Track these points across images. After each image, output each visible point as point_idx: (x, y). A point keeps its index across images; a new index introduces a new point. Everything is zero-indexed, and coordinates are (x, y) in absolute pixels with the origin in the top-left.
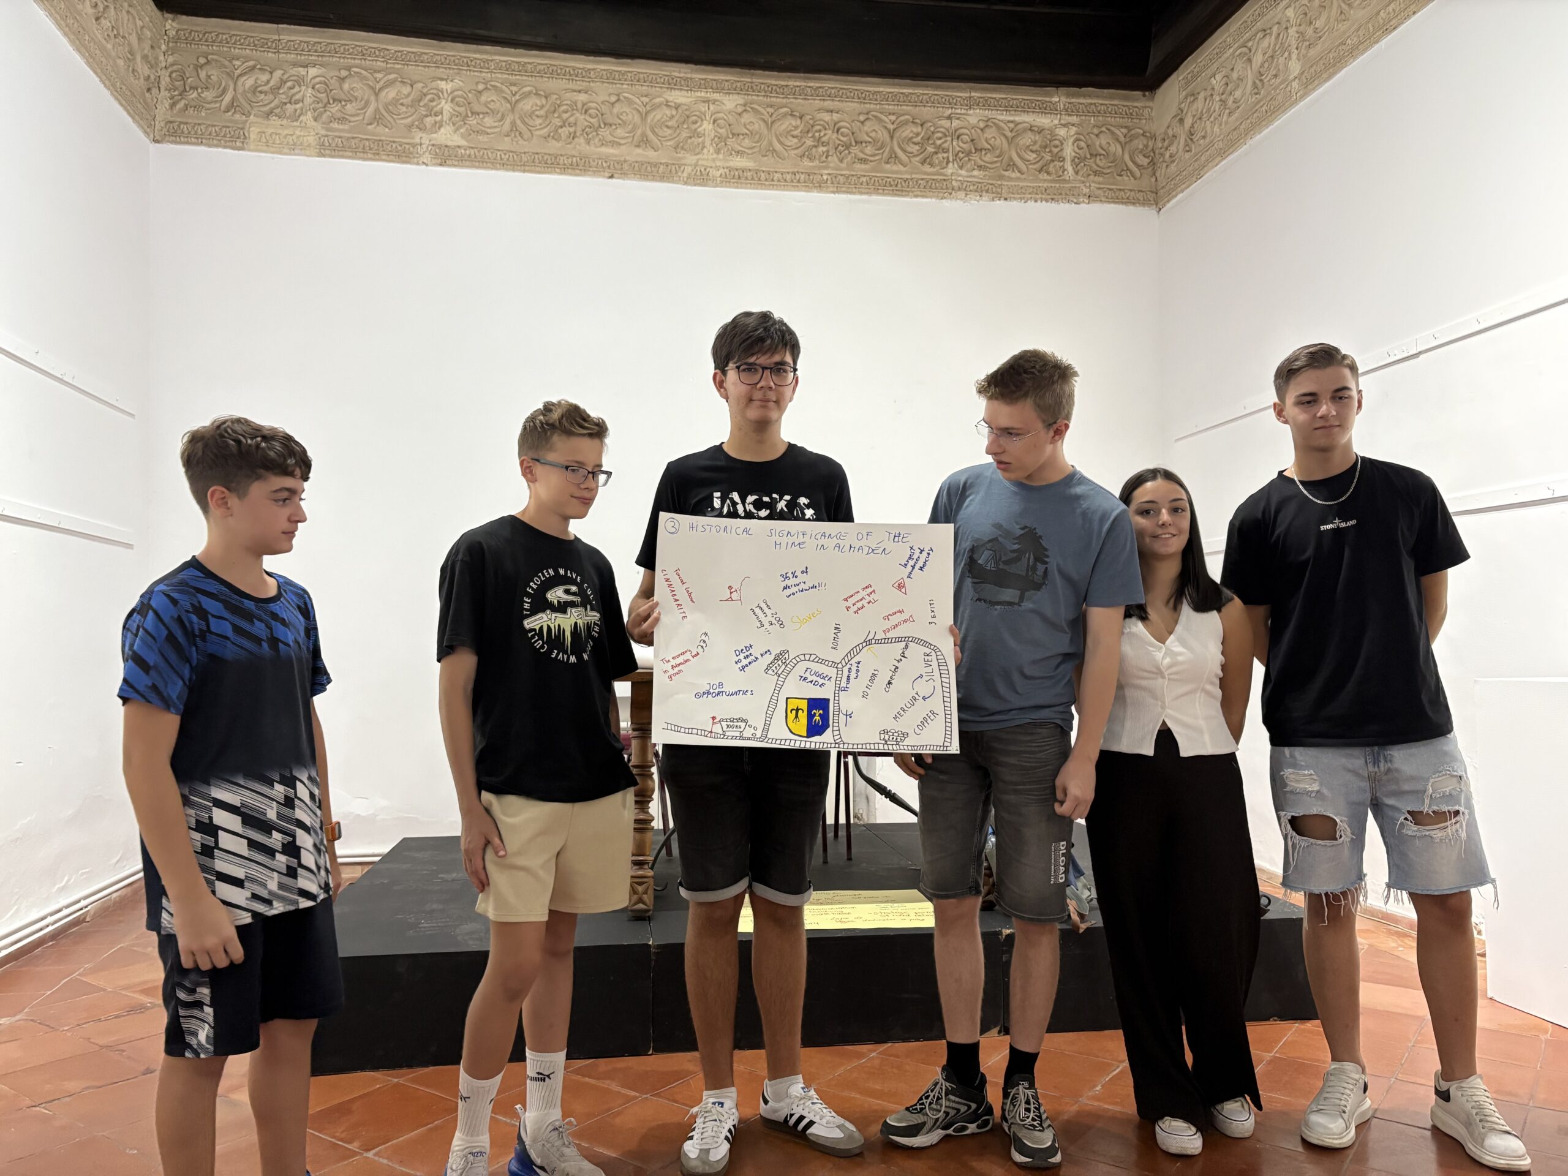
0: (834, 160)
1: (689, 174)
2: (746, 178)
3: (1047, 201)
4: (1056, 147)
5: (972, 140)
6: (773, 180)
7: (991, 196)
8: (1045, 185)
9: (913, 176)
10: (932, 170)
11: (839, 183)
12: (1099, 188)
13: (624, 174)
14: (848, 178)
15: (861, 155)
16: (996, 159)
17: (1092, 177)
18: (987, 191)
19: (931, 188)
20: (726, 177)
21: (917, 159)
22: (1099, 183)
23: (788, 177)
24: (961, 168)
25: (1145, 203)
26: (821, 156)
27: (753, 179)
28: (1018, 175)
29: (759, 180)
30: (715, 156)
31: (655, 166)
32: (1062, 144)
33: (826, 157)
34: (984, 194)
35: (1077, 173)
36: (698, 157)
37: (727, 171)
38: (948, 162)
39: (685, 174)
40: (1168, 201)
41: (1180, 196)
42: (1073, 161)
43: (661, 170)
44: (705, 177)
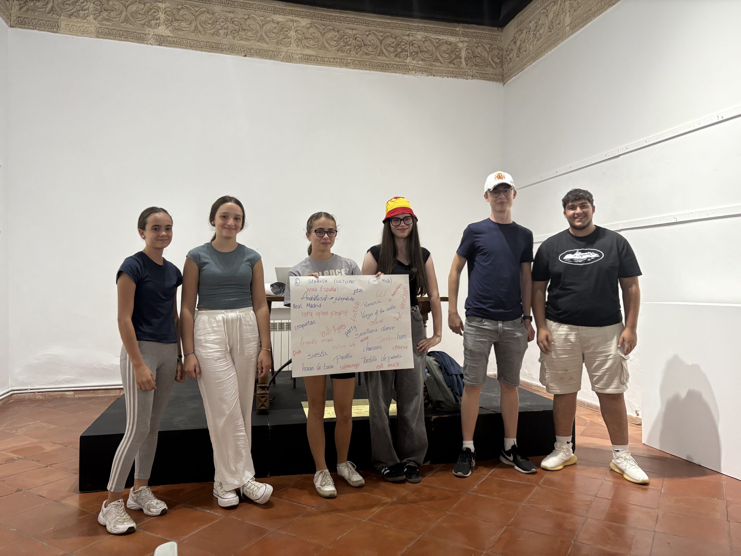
0: (353, 53)
1: (284, 56)
2: (311, 60)
3: (453, 77)
4: (458, 52)
5: (419, 47)
6: (324, 61)
7: (427, 74)
8: (452, 70)
9: (391, 63)
10: (400, 60)
11: (355, 64)
12: (477, 72)
13: (252, 55)
14: (360, 62)
15: (367, 51)
16: (430, 56)
17: (474, 67)
18: (425, 71)
19: (399, 68)
20: (301, 59)
21: (393, 54)
22: (477, 70)
23: (332, 60)
24: (413, 60)
25: (497, 80)
26: (347, 51)
27: (314, 60)
28: (440, 64)
29: (318, 61)
30: (296, 48)
31: (267, 52)
32: (460, 51)
33: (350, 52)
34: (424, 73)
35: (467, 65)
36: (289, 48)
37: (302, 56)
38: (407, 57)
39: (282, 56)
40: (508, 80)
41: (514, 78)
42: (465, 59)
43: (270, 53)
44: (291, 58)
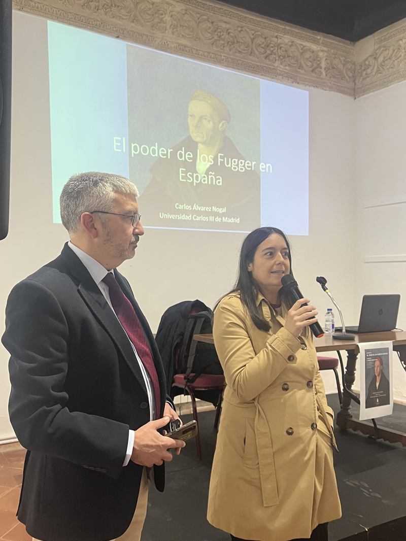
0: (227, 49)
1: (159, 43)
2: (186, 51)
3: (314, 87)
4: (319, 61)
5: (286, 51)
6: (199, 54)
7: (293, 80)
8: (314, 79)
9: (261, 64)
10: (269, 63)
11: (228, 62)
12: (334, 84)
13: (125, 37)
14: (233, 60)
16: (295, 62)
17: (332, 78)
18: (291, 78)
19: (268, 72)
20: (177, 49)
21: (263, 56)
22: (335, 82)
23: (206, 54)
24: (281, 64)
26: (221, 46)
27: (189, 52)
28: (304, 72)
29: (192, 53)
30: (172, 35)
31: (141, 35)
32: (321, 60)
33: (224, 47)
34: (290, 79)
35: (326, 75)
36: (163, 34)
37: (177, 45)
38: (276, 60)
39: (156, 43)
40: (363, 95)
41: (371, 94)
42: (325, 69)
43: (144, 38)
44: (166, 46)
